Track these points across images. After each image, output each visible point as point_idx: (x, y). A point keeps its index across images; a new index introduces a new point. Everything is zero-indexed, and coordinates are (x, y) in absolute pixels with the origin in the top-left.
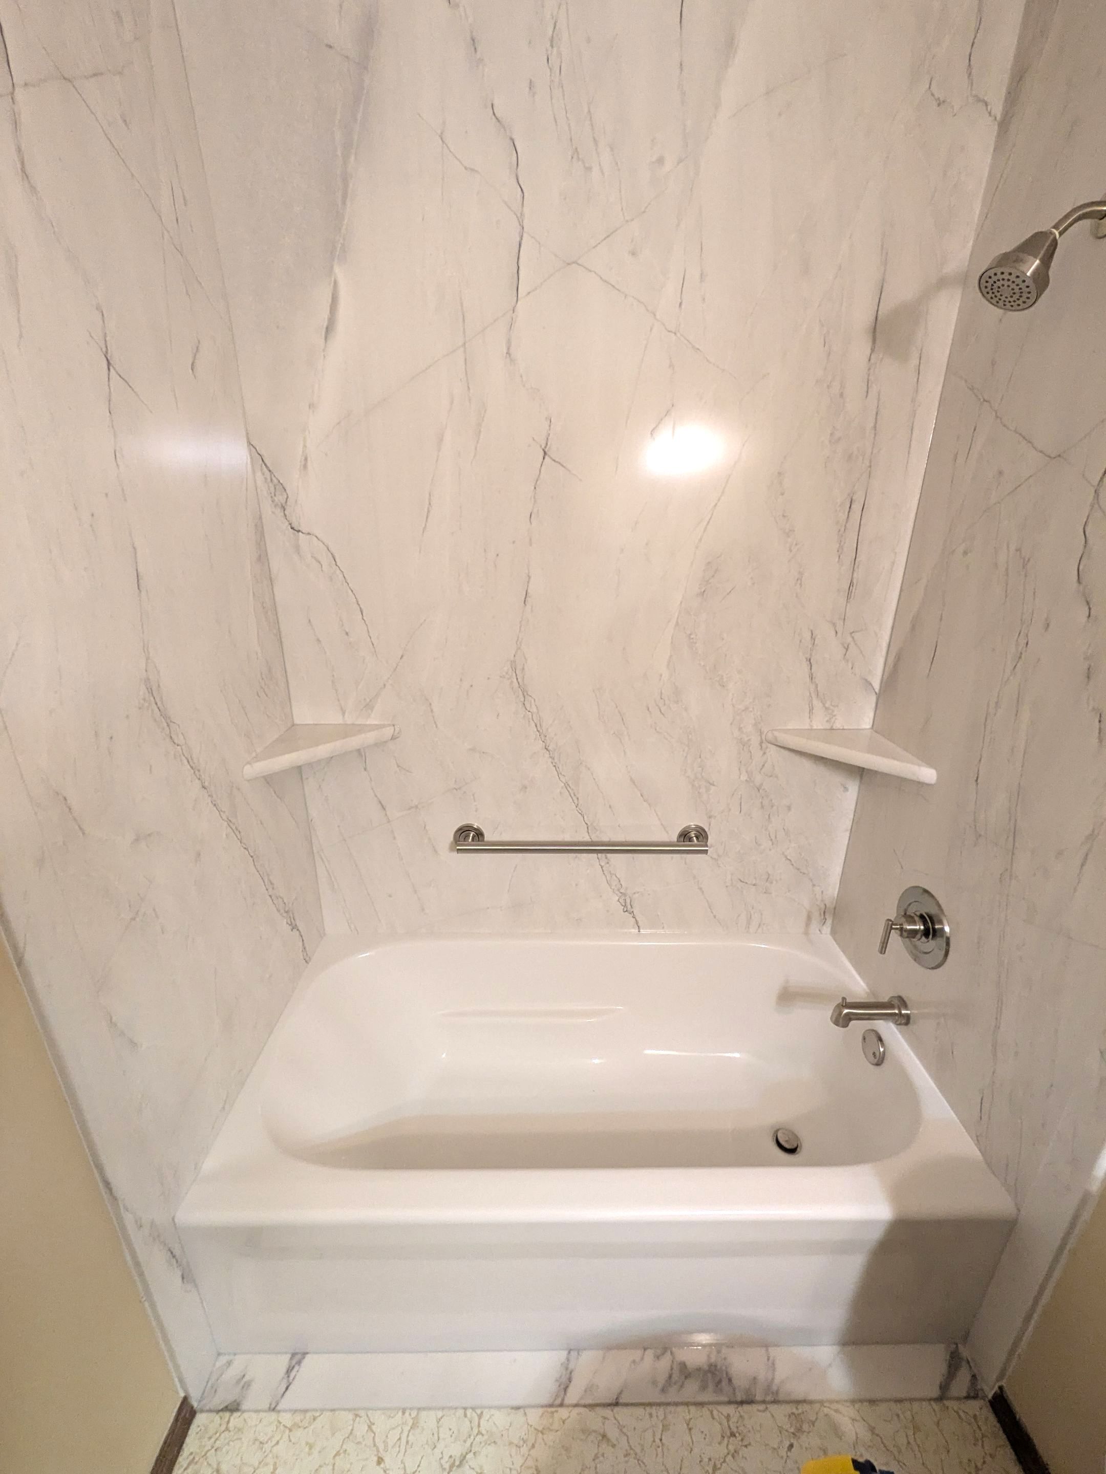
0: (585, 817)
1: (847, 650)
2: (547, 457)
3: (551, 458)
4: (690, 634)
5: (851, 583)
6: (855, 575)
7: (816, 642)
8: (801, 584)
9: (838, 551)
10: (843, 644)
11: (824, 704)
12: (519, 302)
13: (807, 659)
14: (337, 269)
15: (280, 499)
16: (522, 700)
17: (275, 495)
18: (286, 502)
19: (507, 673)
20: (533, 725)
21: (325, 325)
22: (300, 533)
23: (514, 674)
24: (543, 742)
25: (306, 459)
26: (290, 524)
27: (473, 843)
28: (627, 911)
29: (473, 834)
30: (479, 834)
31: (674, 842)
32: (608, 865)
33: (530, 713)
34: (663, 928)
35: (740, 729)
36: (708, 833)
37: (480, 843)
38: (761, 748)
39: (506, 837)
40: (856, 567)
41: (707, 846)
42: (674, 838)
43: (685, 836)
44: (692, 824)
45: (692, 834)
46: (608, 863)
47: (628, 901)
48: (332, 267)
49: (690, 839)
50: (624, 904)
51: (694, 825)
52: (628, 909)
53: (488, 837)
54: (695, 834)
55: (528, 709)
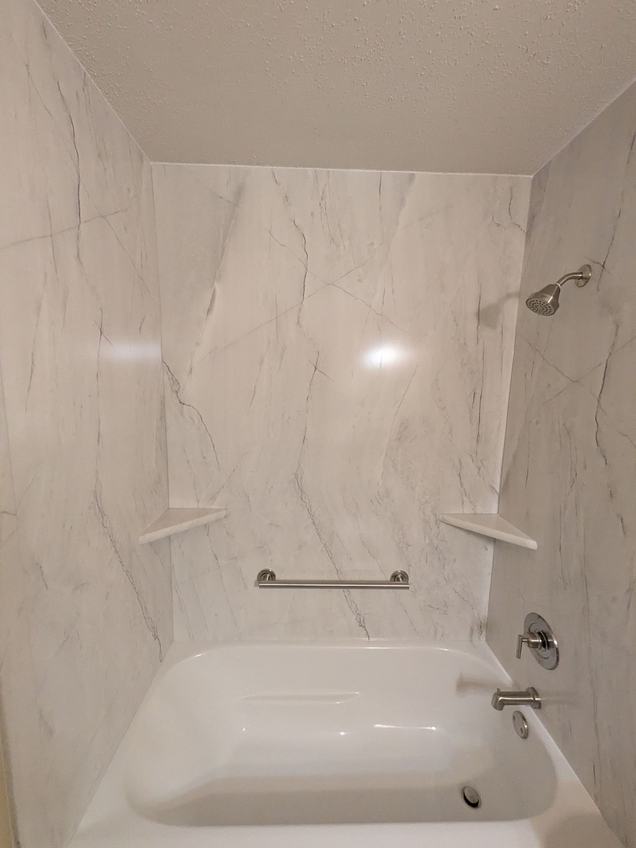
0: (336, 565)
1: (479, 470)
2: (317, 370)
3: (319, 371)
4: (394, 460)
5: (478, 435)
6: (480, 431)
7: (462, 465)
8: (451, 435)
9: (470, 418)
10: (477, 467)
11: (470, 500)
12: (304, 301)
13: (458, 474)
14: (216, 285)
15: (176, 388)
16: (301, 495)
17: (173, 386)
18: (179, 390)
19: (292, 480)
20: (307, 510)
21: (208, 307)
22: (184, 405)
23: (296, 481)
24: (312, 520)
25: (191, 369)
26: (180, 400)
27: (269, 581)
28: (361, 626)
29: (269, 576)
30: (273, 576)
31: (388, 581)
32: (349, 596)
33: (305, 503)
34: (384, 637)
35: (424, 514)
36: (409, 576)
37: (273, 581)
38: (436, 525)
39: (289, 578)
40: (480, 425)
41: (408, 584)
42: (389, 578)
43: (395, 577)
44: (398, 570)
45: (399, 576)
46: (349, 594)
47: (362, 618)
48: (214, 283)
49: (398, 580)
50: (359, 621)
51: (400, 571)
52: (362, 624)
53: (278, 577)
54: (401, 576)
55: (304, 500)
